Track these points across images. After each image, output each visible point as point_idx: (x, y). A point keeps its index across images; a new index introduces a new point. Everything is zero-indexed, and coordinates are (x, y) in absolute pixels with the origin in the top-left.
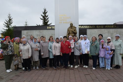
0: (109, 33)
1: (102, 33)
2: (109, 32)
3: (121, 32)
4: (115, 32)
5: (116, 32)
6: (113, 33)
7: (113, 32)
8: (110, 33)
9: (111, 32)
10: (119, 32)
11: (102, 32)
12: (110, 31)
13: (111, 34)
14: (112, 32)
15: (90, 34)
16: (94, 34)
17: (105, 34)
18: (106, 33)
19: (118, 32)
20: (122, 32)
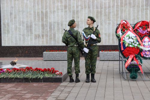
0: (66, 12)
1: (46, 9)
2: (66, 7)
3: (101, 8)
4: (85, 7)
5: (89, 7)
6: (77, 11)
7: (80, 7)
8: (70, 9)
9: (74, 7)
10: (97, 8)
11: (46, 6)
12: (70, 5)
13: (74, 12)
14: (77, 7)
15: (11, 14)
16: (23, 12)
17: (54, 12)
18: (58, 9)
19: (93, 6)
20: (105, 7)
